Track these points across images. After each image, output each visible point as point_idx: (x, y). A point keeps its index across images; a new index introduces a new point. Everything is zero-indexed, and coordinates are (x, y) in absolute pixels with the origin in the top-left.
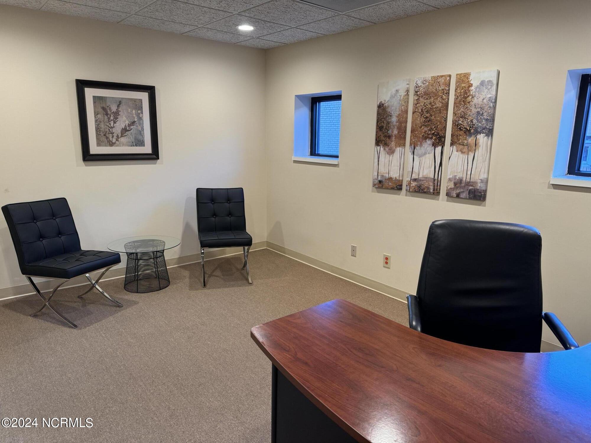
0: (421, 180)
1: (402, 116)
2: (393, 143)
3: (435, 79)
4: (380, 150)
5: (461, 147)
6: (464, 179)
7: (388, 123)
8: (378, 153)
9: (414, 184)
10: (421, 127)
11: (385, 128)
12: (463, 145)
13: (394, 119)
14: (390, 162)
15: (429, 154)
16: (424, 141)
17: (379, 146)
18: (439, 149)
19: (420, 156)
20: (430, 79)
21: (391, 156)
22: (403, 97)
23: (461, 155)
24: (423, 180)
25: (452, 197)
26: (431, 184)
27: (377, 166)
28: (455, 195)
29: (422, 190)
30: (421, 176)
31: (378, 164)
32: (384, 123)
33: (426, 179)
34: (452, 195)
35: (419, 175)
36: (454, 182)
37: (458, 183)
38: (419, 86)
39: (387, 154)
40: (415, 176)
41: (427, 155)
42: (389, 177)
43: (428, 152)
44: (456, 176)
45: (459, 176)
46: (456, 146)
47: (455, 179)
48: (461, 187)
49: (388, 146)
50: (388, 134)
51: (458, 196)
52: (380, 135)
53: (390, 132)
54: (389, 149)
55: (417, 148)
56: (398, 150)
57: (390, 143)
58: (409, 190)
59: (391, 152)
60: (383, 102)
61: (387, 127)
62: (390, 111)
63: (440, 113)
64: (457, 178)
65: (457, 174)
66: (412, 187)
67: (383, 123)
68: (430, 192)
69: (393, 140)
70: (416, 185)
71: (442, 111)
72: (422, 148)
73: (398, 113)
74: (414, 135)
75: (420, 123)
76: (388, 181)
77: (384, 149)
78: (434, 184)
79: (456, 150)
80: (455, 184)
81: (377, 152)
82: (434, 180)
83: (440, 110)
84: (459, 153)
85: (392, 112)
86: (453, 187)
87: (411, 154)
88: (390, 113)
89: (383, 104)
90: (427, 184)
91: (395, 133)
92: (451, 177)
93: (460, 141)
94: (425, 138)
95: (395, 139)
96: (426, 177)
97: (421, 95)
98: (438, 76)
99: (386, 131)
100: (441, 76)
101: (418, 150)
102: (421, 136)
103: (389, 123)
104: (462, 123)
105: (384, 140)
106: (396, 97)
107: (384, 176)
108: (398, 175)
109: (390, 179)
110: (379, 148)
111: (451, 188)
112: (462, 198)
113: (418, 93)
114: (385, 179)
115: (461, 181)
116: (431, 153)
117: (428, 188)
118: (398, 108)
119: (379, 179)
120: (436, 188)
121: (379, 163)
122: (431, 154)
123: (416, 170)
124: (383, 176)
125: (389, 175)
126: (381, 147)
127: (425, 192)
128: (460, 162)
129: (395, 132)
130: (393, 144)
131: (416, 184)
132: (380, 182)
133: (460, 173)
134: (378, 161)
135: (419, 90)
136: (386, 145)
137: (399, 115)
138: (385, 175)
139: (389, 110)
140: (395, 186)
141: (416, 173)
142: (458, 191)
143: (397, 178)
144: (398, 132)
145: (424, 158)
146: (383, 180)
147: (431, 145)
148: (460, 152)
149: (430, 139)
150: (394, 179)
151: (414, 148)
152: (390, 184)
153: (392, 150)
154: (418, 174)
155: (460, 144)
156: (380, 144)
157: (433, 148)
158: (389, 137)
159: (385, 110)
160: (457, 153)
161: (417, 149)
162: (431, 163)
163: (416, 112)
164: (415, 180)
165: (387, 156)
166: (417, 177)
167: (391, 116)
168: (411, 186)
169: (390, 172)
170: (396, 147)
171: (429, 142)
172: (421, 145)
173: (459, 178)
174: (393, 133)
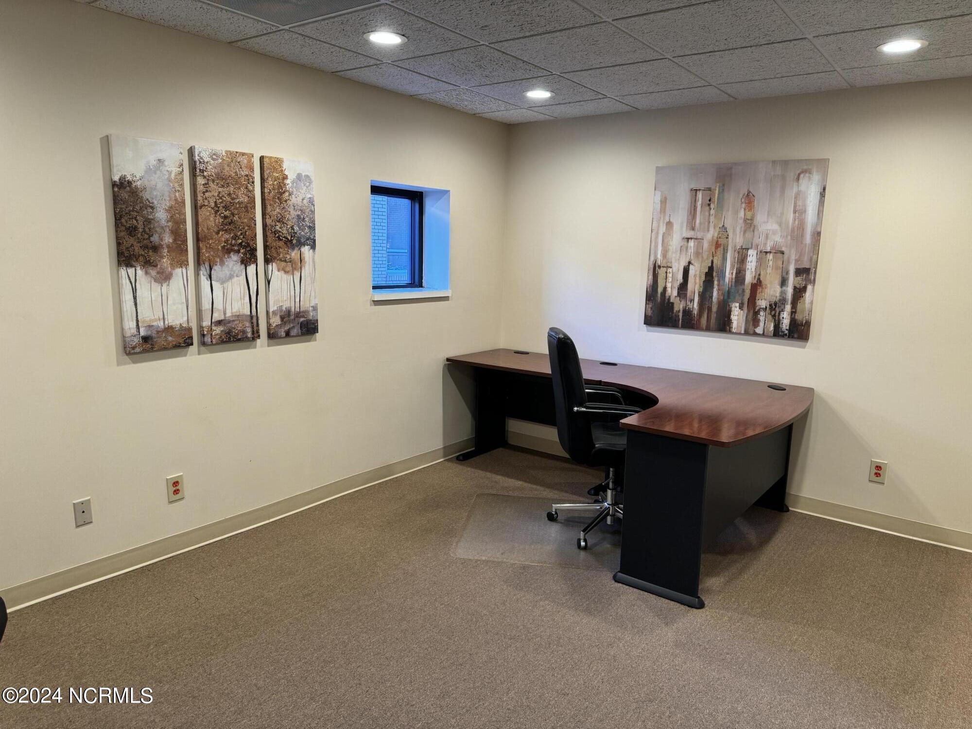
0: (229, 322)
1: (177, 210)
2: (165, 260)
3: (233, 156)
4: (136, 276)
5: (283, 264)
6: (293, 309)
7: (148, 221)
8: (131, 282)
9: (218, 330)
10: (218, 233)
11: (141, 230)
12: (285, 261)
13: (161, 215)
14: (164, 298)
15: (237, 276)
16: (226, 256)
17: (132, 266)
18: (251, 269)
19: (223, 282)
20: (224, 154)
21: (165, 285)
22: (176, 175)
23: (285, 276)
24: (233, 321)
25: (281, 338)
26: (248, 324)
27: (135, 309)
28: (283, 334)
29: (234, 337)
30: (229, 314)
31: (136, 304)
32: (137, 221)
33: (239, 317)
34: (279, 335)
35: (225, 314)
36: (280, 316)
37: (286, 316)
38: (206, 161)
39: (155, 281)
40: (217, 316)
41: (235, 279)
42: (167, 326)
43: (235, 275)
44: (282, 306)
45: (286, 305)
46: (276, 263)
47: (281, 311)
48: (290, 322)
49: (156, 266)
50: (151, 242)
51: (288, 334)
52: (132, 245)
53: (155, 238)
54: (158, 273)
55: (215, 268)
56: (178, 271)
57: (160, 261)
58: (211, 342)
59: (164, 278)
60: (129, 178)
61: (147, 230)
62: (148, 197)
63: (247, 211)
64: (284, 309)
65: (282, 304)
66: (215, 335)
67: (134, 220)
68: (247, 337)
69: (165, 254)
70: (222, 331)
71: (249, 209)
72: (224, 268)
73: (168, 205)
74: (206, 247)
75: (215, 225)
76: (164, 335)
77: (147, 273)
78: (252, 323)
79: (276, 269)
80: (282, 318)
81: (130, 279)
82: (252, 317)
83: (246, 207)
84: (281, 274)
85: (156, 202)
86: (280, 323)
87: (206, 280)
88: (149, 202)
89: (129, 183)
90: (240, 325)
91: (166, 241)
92: (275, 308)
93: (281, 256)
94: (228, 251)
95: (168, 252)
96: (238, 314)
97: (212, 177)
98: (237, 152)
99: (146, 236)
100: (241, 153)
101: (217, 271)
102: (219, 247)
103: (150, 222)
104: (280, 230)
105: (142, 255)
106: (158, 172)
107: (152, 326)
108: (185, 318)
109: (169, 329)
110: (131, 271)
111: (277, 326)
112: (293, 336)
113: (205, 174)
114: (158, 332)
115: (289, 312)
116: (241, 275)
117: (244, 332)
118: (167, 194)
119: (143, 332)
120: (255, 329)
121: (138, 301)
122: (241, 277)
123: (219, 305)
124: (150, 326)
125: (166, 322)
126: (138, 268)
127: (239, 340)
128: (285, 286)
129: (168, 239)
130: (165, 262)
131: (222, 329)
132: (146, 339)
133: (286, 302)
134: (135, 298)
135: (206, 168)
136: (148, 264)
137: (171, 207)
138: (155, 324)
139: (146, 195)
140: (181, 341)
141: (218, 310)
142: (287, 328)
143: (184, 325)
144: (175, 240)
145: (230, 284)
146: (153, 335)
147: (240, 263)
148: (283, 272)
149: (237, 252)
150: (177, 329)
151: (211, 269)
152: (170, 339)
153: (164, 274)
154: (223, 312)
155: (281, 260)
156: (134, 263)
157: (243, 267)
158: (156, 249)
159: (137, 195)
160: (279, 273)
161: (215, 270)
162: (242, 292)
163: (205, 205)
164: (219, 323)
165: (156, 286)
166: (222, 318)
167: (152, 208)
168: (213, 334)
169: (166, 317)
170: (173, 267)
171: (235, 257)
172: (222, 263)
173: (286, 308)
174: (162, 240)
